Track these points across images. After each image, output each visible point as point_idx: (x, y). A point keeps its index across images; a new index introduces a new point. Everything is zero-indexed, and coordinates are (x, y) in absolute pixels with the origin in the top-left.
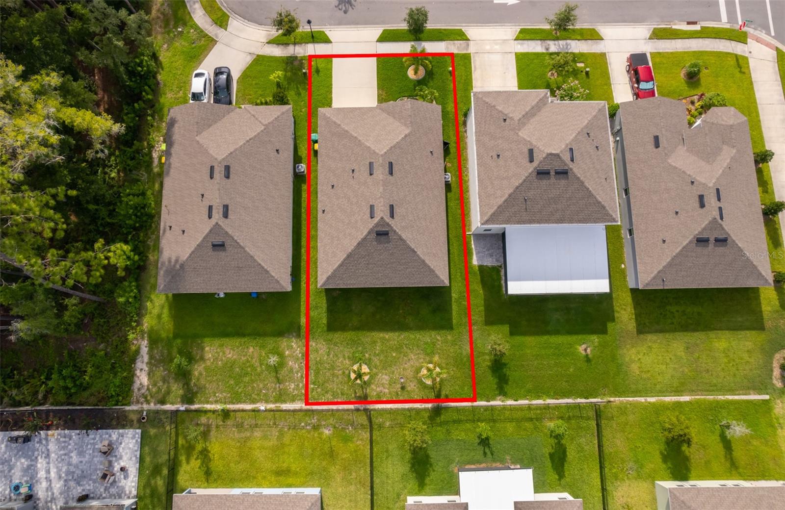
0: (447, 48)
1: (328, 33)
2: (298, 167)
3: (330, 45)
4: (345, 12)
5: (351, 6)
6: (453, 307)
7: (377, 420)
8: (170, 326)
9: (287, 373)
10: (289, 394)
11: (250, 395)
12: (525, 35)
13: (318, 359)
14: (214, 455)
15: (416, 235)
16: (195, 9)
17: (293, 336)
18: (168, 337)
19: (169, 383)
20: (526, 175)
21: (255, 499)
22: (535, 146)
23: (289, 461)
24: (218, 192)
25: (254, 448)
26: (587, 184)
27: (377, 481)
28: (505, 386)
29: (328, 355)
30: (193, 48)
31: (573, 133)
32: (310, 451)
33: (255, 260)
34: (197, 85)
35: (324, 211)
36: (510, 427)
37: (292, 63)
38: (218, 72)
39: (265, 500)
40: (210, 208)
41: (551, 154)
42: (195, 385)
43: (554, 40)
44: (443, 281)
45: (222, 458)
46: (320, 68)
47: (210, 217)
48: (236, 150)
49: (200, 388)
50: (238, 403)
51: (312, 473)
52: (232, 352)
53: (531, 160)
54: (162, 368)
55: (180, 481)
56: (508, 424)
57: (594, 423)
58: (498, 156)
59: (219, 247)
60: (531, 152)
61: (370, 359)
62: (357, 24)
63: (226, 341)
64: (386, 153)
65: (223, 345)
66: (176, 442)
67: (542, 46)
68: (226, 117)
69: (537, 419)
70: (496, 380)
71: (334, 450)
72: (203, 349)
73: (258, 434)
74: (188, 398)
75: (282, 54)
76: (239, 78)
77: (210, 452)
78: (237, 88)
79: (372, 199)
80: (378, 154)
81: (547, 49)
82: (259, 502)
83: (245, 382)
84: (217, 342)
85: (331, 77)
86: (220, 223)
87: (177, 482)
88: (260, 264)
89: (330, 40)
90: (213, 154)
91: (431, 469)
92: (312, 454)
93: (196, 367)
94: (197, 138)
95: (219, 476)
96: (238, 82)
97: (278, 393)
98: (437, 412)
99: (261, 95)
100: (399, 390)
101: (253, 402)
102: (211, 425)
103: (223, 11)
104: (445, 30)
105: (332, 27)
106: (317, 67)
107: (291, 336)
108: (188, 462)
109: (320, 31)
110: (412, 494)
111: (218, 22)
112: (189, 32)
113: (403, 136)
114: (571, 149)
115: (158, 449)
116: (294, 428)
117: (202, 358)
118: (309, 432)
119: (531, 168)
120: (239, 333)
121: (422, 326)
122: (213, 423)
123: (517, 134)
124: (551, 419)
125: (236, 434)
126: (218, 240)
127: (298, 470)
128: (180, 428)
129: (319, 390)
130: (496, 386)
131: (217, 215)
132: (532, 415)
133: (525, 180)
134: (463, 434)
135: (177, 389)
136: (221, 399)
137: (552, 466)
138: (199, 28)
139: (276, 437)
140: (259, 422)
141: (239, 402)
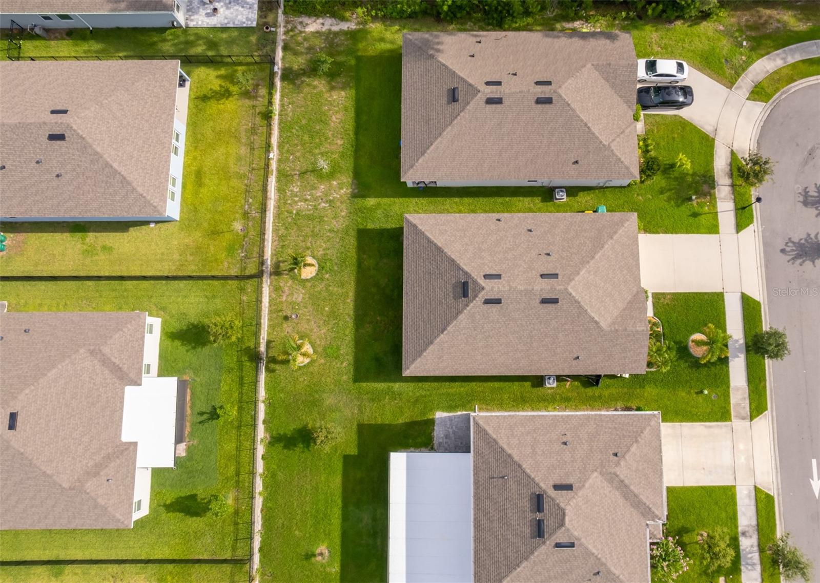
0: (737, 389)
1: (751, 228)
2: (562, 191)
3: (734, 231)
4: (783, 251)
5: (793, 259)
6: (383, 384)
7: (250, 285)
8: (371, 51)
9: (312, 183)
10: (286, 186)
11: (288, 142)
12: (764, 503)
13: (326, 219)
14: (223, 104)
15: (464, 334)
16: (775, 60)
17: (354, 190)
18: (358, 50)
19: (307, 54)
20: (536, 479)
21: (167, 145)
22: (576, 494)
23: (211, 185)
24: (518, 90)
25: (227, 147)
26: (524, 564)
27: (182, 284)
28: (282, 444)
29: (330, 230)
30: (719, 60)
31: (598, 550)
32: (220, 209)
33: (436, 138)
34: (666, 66)
35: (499, 220)
36: (230, 447)
37: (705, 182)
38: (687, 91)
39: (164, 156)
40: (499, 83)
41: (564, 515)
42: (302, 82)
43: (759, 545)
44: (408, 368)
45: (220, 112)
46: (699, 217)
47: (488, 83)
48: (573, 110)
49: (299, 87)
50: (279, 129)
51: (196, 210)
52: (338, 121)
53: (557, 487)
54: (323, 45)
55: (199, 69)
56: (234, 445)
57: (228, 555)
58: (565, 443)
59: (453, 96)
60: (569, 487)
61: (322, 279)
62: (767, 267)
63: (352, 113)
64: (570, 294)
65: (346, 110)
66: (240, 64)
67: (748, 526)
68: (619, 99)
69: (238, 482)
70: (289, 434)
71: (219, 236)
72: (343, 88)
73: (244, 151)
74: (289, 75)
75: (718, 169)
76: (681, 117)
77: (227, 99)
78: (667, 115)
79: (509, 277)
80: (568, 284)
81: (744, 534)
82: (162, 149)
83: (302, 136)
84: (350, 104)
85: (687, 232)
86: (479, 95)
87: (198, 67)
88: (432, 144)
89: (740, 230)
90: (566, 84)
91: (190, 347)
92: (217, 211)
93: (323, 82)
94: (589, 66)
95: (201, 110)
96: (675, 116)
97: (289, 173)
98: (255, 357)
99: (658, 144)
100: (285, 314)
101: (280, 146)
102: (256, 100)
103: (774, 94)
104: (765, 387)
105: (761, 234)
106: (701, 214)
107: (353, 187)
108: (218, 77)
109: (753, 218)
110: (164, 324)
111: (757, 89)
112: (741, 54)
113: (596, 319)
114: (572, 545)
115: (234, 46)
116: (246, 191)
117: (332, 88)
118: (242, 207)
119: (546, 486)
120: (359, 128)
121: (360, 345)
122: (258, 102)
123: (596, 470)
124: (237, 500)
125: (245, 127)
126: (461, 95)
127: (201, 195)
128: (255, 67)
129: (290, 220)
130: (282, 433)
131: (491, 91)
132: (244, 476)
133: (529, 477)
134: (227, 388)
135: (298, 63)
136: (286, 110)
137: (181, 497)
138: (748, 67)
139: (238, 171)
140: (256, 152)
141: (281, 130)
